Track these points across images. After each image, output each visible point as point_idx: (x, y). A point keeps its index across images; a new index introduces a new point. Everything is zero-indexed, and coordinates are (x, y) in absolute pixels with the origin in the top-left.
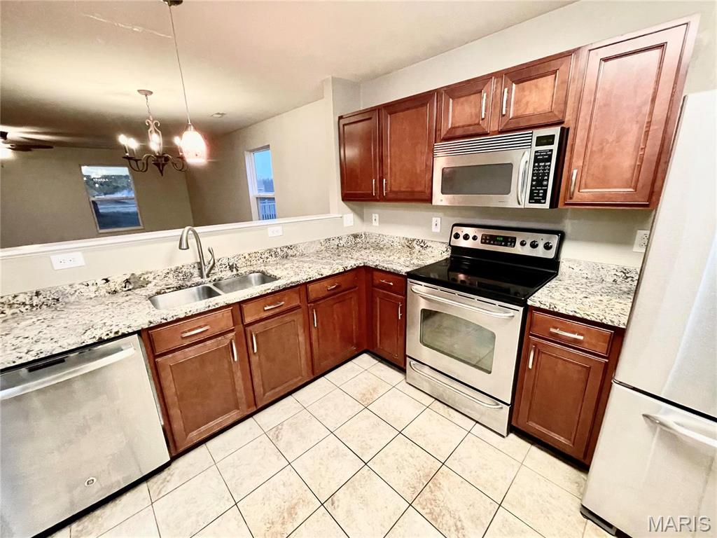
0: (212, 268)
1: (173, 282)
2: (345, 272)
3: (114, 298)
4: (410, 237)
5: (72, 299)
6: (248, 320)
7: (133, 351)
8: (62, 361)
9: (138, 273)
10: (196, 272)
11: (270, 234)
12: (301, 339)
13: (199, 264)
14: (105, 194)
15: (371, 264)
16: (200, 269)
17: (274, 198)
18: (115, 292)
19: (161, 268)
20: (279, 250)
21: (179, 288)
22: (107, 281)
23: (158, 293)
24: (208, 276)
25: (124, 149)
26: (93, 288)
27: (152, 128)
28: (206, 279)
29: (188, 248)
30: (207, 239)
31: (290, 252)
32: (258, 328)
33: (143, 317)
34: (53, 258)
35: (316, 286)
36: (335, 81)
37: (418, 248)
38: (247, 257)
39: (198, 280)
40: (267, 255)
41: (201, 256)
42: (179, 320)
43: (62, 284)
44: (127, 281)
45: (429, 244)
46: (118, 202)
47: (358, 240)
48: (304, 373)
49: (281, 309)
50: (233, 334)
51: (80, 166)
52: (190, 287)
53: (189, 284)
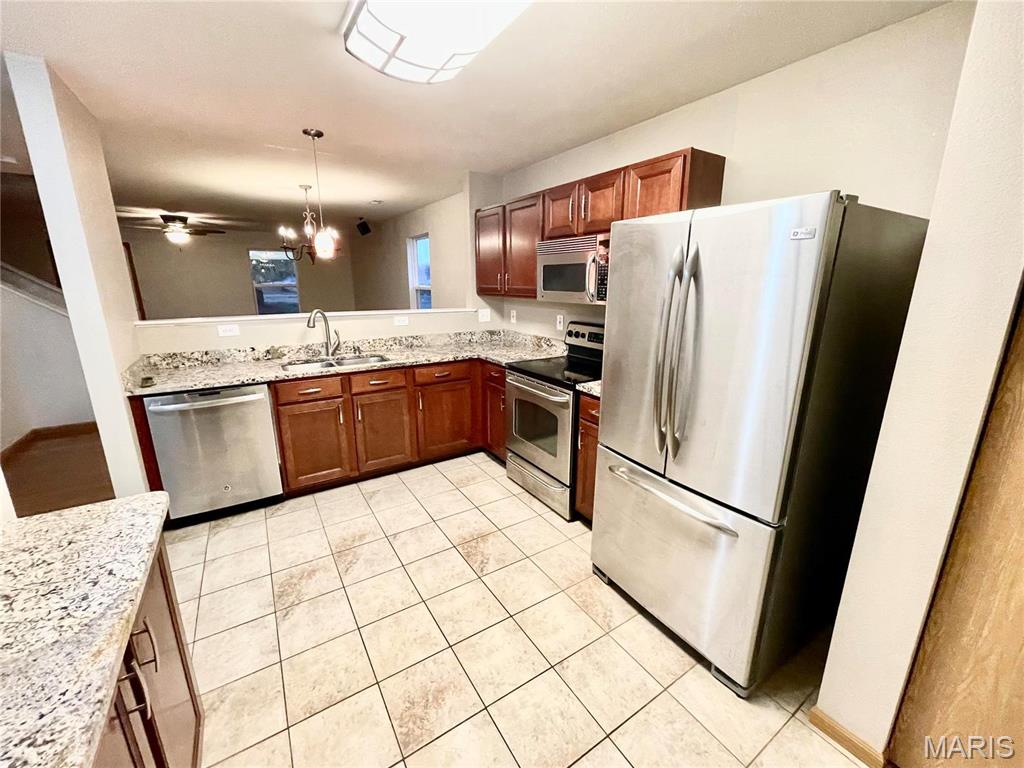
0: (336, 349)
1: (304, 357)
2: (455, 362)
3: (257, 363)
4: (540, 335)
5: (228, 360)
6: (354, 391)
7: (262, 395)
8: (219, 393)
9: (276, 346)
10: (323, 351)
11: (397, 324)
12: (406, 418)
13: (327, 344)
14: (273, 281)
15: (483, 356)
16: (327, 348)
17: (430, 291)
18: (258, 359)
19: (296, 345)
20: (404, 339)
21: (307, 362)
22: (253, 349)
23: (290, 364)
24: (333, 355)
25: (283, 240)
26: (244, 354)
27: (308, 219)
28: (331, 357)
29: (314, 327)
30: (335, 322)
31: (415, 342)
32: (365, 399)
33: (273, 373)
34: (219, 327)
35: (424, 371)
36: (473, 175)
37: (545, 346)
38: (372, 343)
39: (325, 357)
40: (392, 343)
41: (328, 337)
42: (297, 379)
43: (223, 348)
44: (268, 352)
45: (553, 342)
46: (284, 290)
47: (495, 337)
48: (408, 450)
49: (388, 386)
50: (341, 399)
51: (248, 250)
52: (317, 362)
53: (315, 359)
